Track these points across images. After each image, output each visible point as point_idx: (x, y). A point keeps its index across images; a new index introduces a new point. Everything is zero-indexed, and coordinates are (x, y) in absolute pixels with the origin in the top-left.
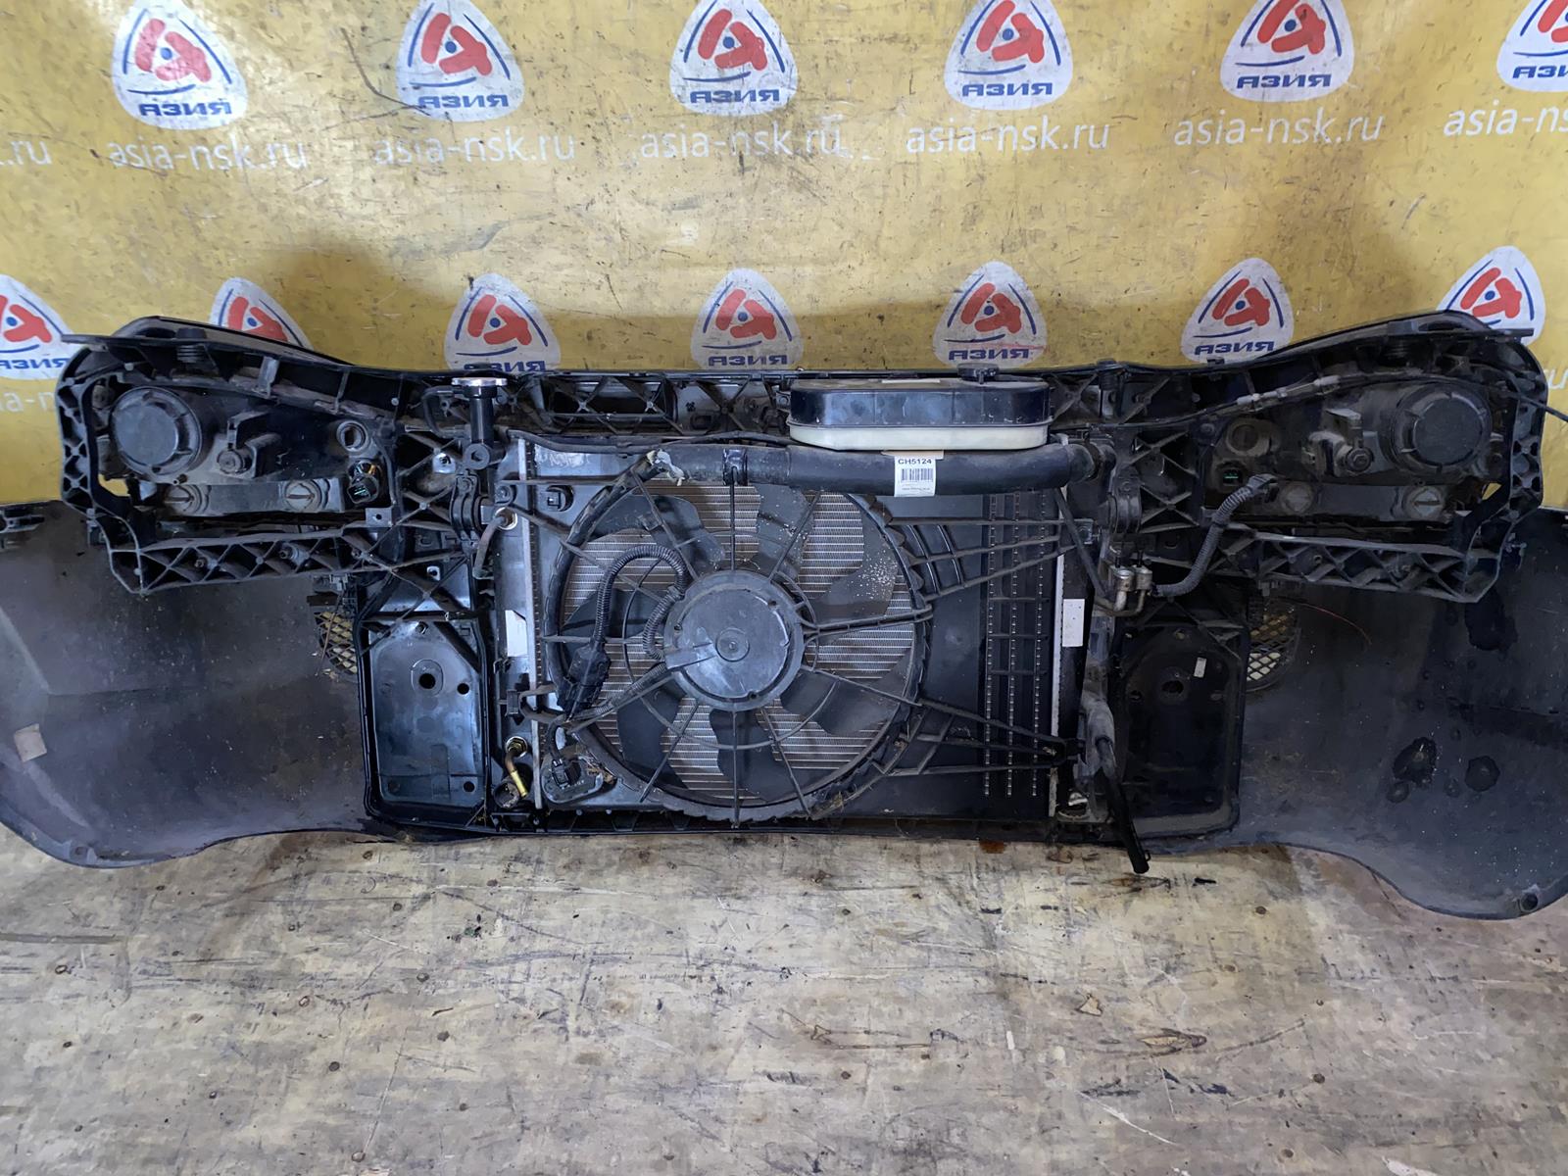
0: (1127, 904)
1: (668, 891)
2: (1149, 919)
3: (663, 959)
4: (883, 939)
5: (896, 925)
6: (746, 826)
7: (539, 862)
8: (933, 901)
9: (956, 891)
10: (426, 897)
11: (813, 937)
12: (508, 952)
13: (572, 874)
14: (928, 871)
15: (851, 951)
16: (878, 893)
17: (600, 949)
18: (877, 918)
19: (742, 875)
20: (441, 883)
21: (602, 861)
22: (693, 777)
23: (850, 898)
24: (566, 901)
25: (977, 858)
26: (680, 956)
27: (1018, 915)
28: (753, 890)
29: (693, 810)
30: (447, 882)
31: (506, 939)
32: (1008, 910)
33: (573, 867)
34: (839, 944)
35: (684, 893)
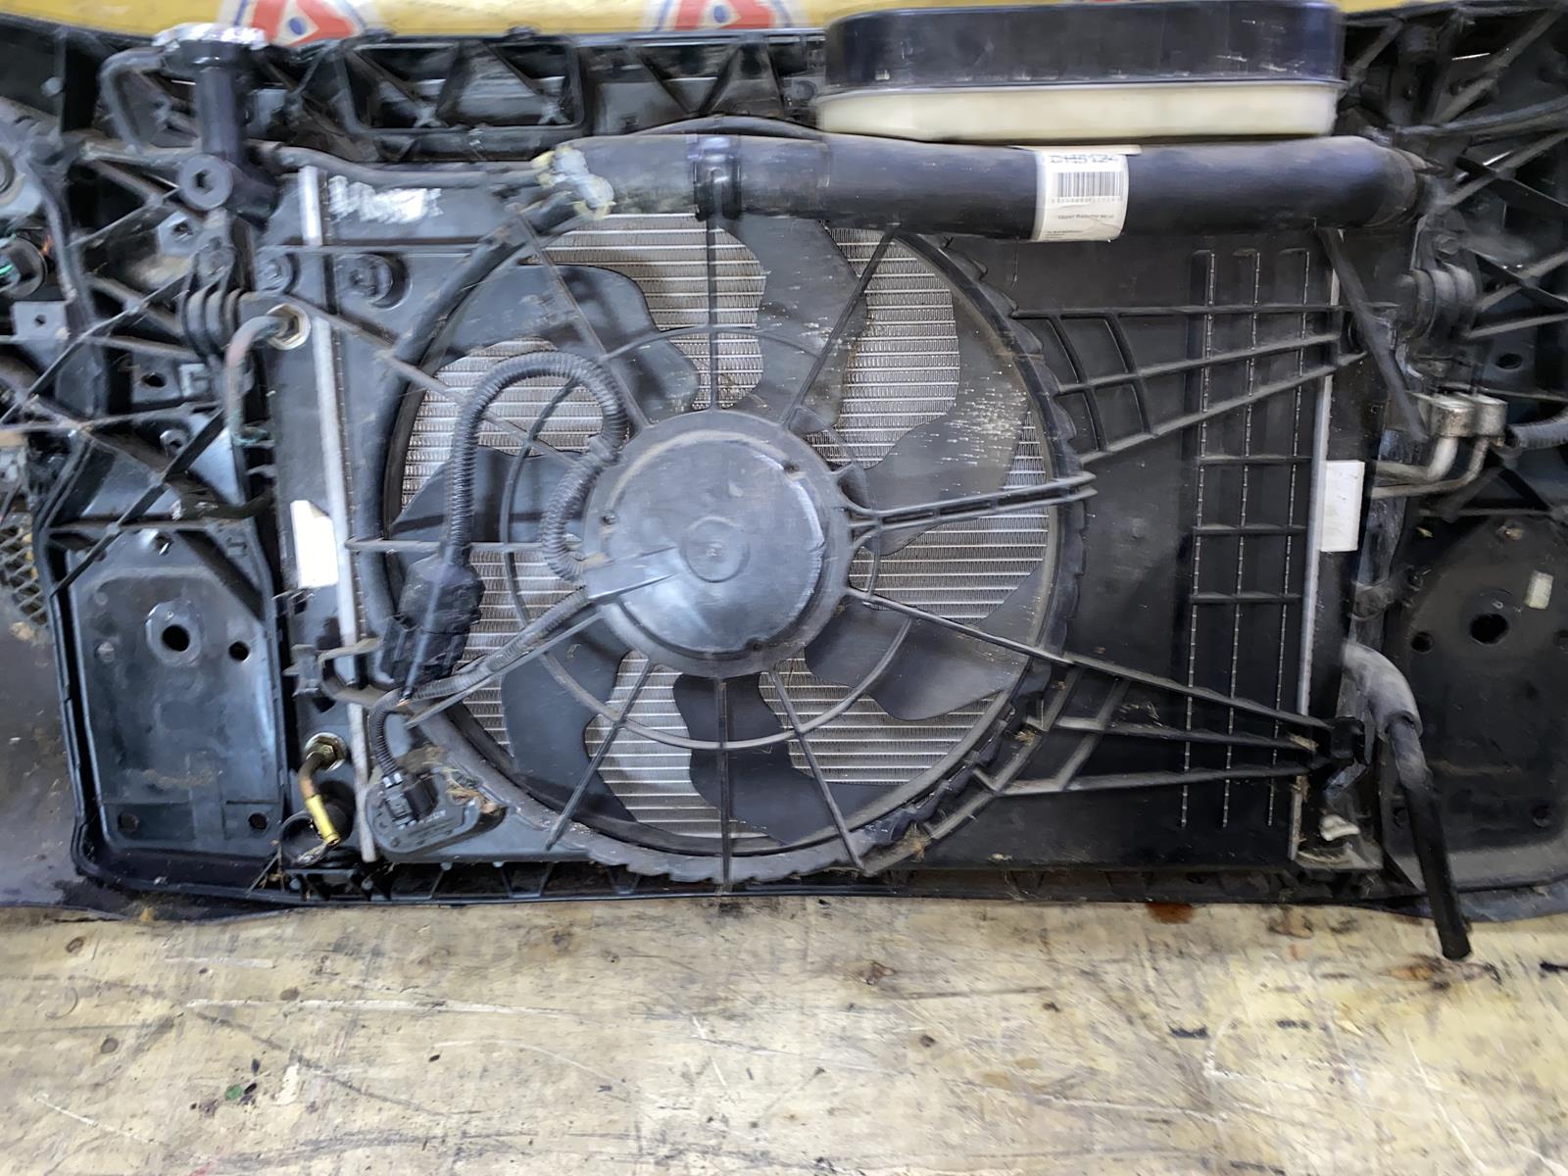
0: (1431, 1014)
1: (605, 1005)
2: (1479, 1044)
3: (593, 1145)
4: (1000, 1094)
5: (1021, 1065)
6: (742, 887)
7: (377, 953)
8: (1080, 1016)
9: (1119, 995)
10: (166, 1025)
11: (870, 1092)
12: (302, 1137)
13: (434, 974)
14: (1066, 957)
15: (944, 1122)
16: (980, 1002)
17: (476, 1125)
18: (986, 1053)
19: (734, 975)
20: (197, 996)
21: (488, 950)
22: (647, 801)
23: (932, 1014)
24: (419, 1028)
25: (1147, 931)
26: (623, 1137)
27: (1239, 1040)
28: (757, 999)
29: (644, 863)
30: (208, 995)
31: (301, 1107)
32: (1220, 1031)
33: (436, 961)
34: (919, 1106)
35: (632, 1009)
